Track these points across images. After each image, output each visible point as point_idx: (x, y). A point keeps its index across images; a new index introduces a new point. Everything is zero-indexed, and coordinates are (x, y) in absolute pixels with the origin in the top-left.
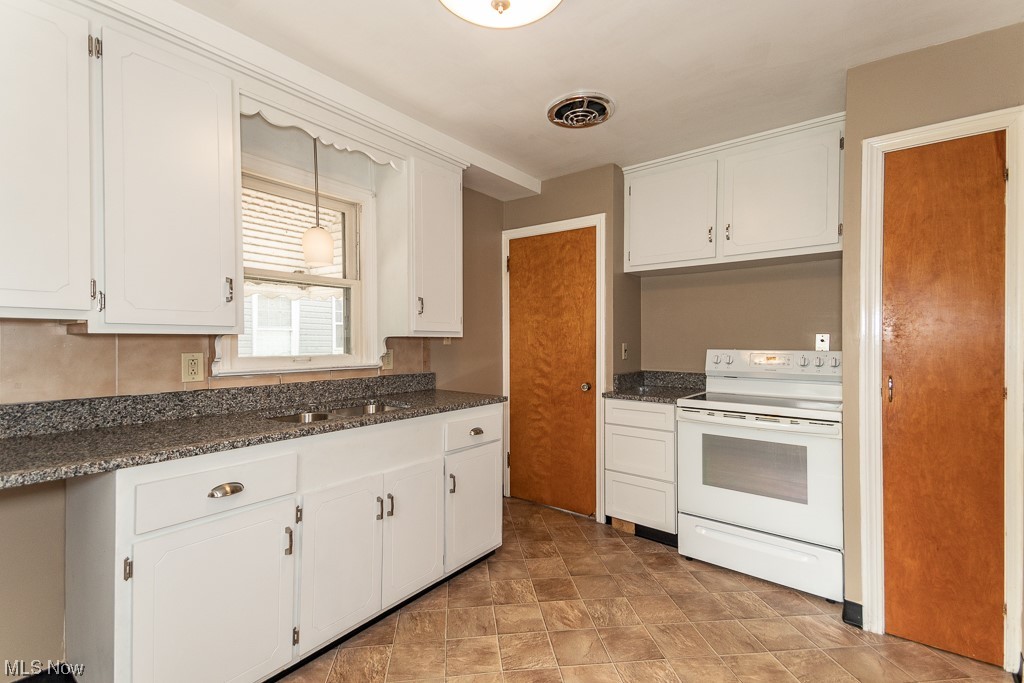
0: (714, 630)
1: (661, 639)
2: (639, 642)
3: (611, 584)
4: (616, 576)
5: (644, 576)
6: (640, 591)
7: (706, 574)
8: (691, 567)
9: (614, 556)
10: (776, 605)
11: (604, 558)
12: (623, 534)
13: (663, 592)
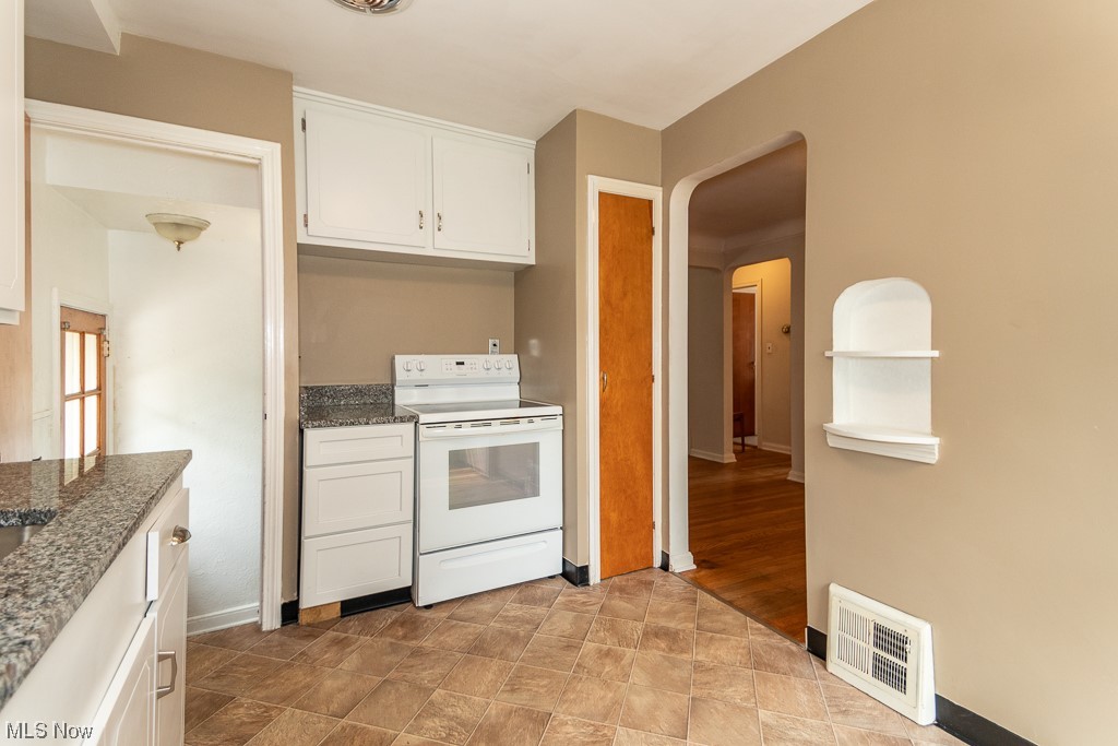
0: (537, 654)
1: (521, 699)
2: (515, 720)
3: (403, 688)
4: (392, 674)
5: (417, 653)
6: (438, 670)
7: (461, 611)
8: (443, 614)
9: (354, 655)
10: (534, 601)
11: (345, 665)
12: (328, 625)
13: (458, 655)
